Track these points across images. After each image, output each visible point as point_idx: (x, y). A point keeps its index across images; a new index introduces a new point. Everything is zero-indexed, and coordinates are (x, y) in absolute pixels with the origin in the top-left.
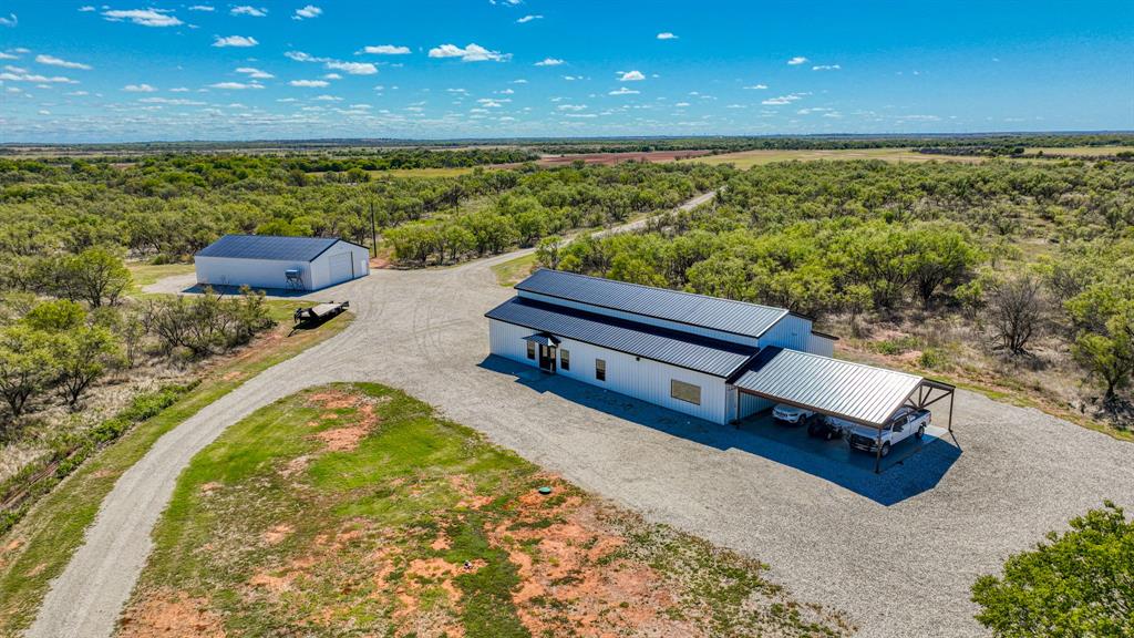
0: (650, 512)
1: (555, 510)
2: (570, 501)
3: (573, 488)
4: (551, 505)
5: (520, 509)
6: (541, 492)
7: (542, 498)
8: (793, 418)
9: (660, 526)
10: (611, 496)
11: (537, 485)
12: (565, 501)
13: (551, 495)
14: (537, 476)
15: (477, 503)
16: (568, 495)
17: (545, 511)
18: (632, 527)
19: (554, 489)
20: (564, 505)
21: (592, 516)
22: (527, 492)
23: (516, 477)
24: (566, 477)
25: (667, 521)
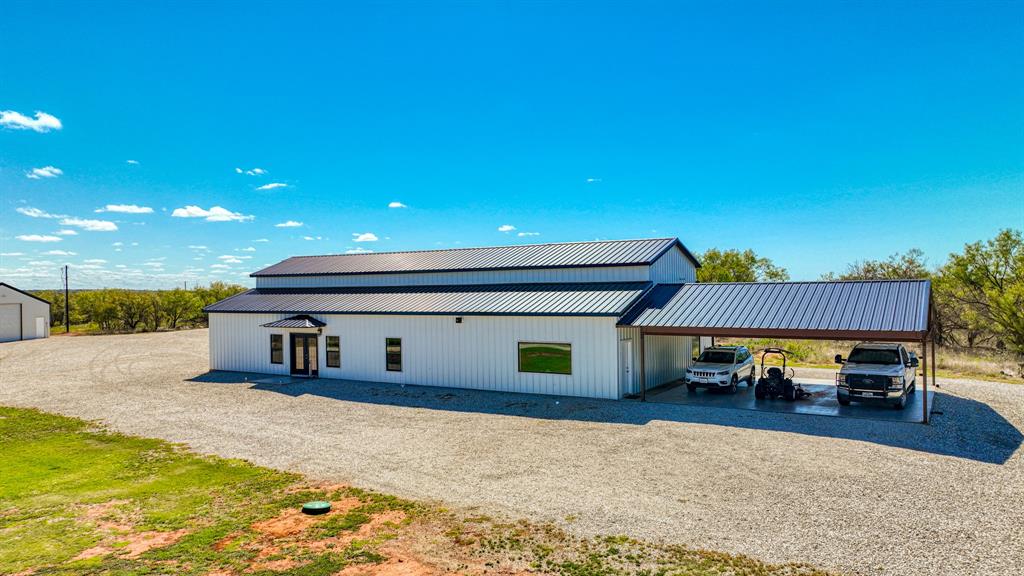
0: (571, 519)
1: (347, 538)
2: (378, 519)
3: (378, 498)
4: (335, 531)
5: (255, 546)
6: (307, 511)
7: (311, 520)
8: (724, 378)
9: (610, 540)
10: (469, 502)
11: (294, 502)
12: (366, 521)
13: (331, 515)
14: (295, 488)
15: (138, 547)
16: (372, 510)
17: (322, 544)
18: (547, 552)
19: (338, 505)
20: (366, 528)
21: (441, 539)
22: (273, 515)
23: (246, 494)
24: (356, 484)
25: (618, 530)
